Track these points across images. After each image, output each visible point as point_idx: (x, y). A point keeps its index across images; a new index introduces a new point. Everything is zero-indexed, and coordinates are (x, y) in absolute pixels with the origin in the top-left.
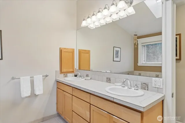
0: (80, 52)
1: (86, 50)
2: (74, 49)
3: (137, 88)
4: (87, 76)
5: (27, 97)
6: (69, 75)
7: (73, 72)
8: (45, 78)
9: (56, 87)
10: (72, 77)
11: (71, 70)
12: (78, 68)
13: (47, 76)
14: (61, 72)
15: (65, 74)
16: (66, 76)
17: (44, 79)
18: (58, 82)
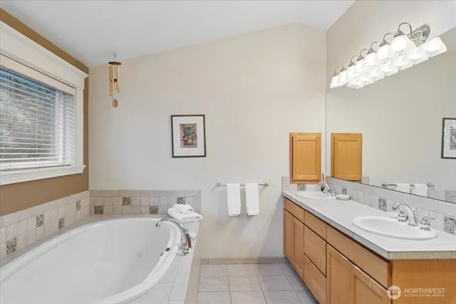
0: (335, 139)
1: (349, 134)
2: (320, 134)
3: (426, 226)
4: (344, 191)
5: (236, 217)
6: (308, 186)
7: (317, 181)
8: (263, 189)
9: (283, 208)
10: (316, 190)
11: (314, 177)
12: (329, 174)
13: (266, 185)
14: (293, 180)
15: (302, 184)
16: (303, 189)
17: (261, 191)
18: (286, 199)
